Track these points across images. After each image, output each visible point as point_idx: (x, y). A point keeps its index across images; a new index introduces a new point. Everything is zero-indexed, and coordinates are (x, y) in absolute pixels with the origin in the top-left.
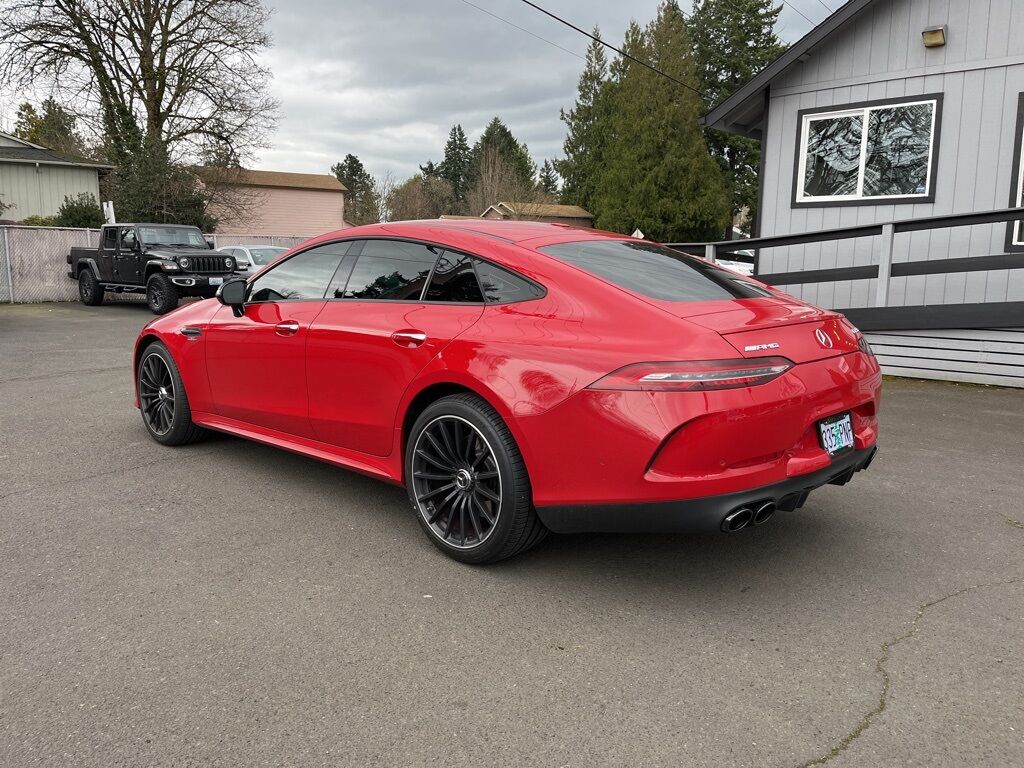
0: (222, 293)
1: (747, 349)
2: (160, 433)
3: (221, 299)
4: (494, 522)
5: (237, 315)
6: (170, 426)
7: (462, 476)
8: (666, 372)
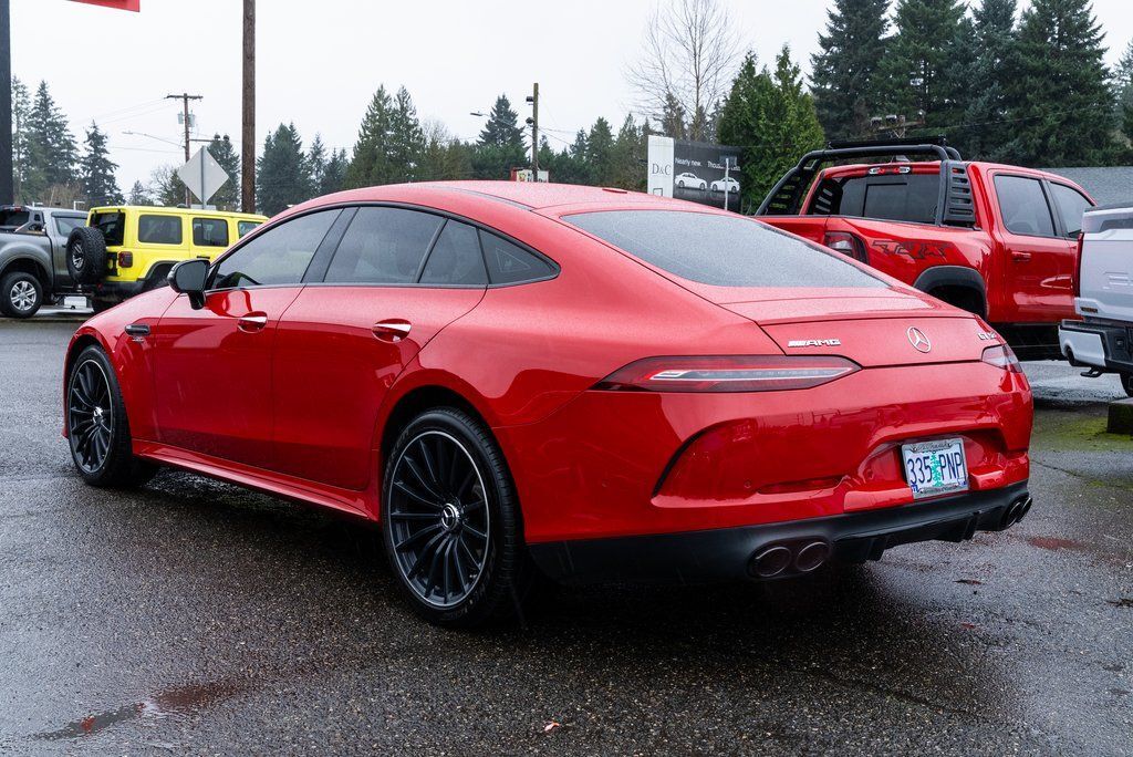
0: (175, 275)
1: (791, 343)
2: (87, 468)
3: (174, 284)
4: (481, 566)
5: (195, 306)
6: (101, 462)
7: (449, 513)
8: (683, 369)
